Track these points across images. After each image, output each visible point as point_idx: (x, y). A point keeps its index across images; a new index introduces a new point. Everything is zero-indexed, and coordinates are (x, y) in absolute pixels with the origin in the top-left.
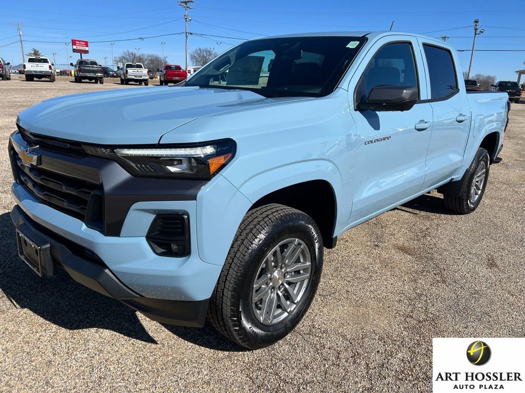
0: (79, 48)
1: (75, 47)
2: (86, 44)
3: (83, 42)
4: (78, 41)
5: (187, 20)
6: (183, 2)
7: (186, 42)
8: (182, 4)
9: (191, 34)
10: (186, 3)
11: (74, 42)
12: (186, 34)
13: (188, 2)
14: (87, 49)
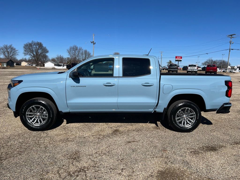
0: (178, 59)
1: (176, 59)
2: (181, 58)
3: (180, 57)
4: (178, 57)
5: (231, 43)
6: (230, 35)
7: (229, 54)
8: (229, 36)
9: (232, 49)
10: (231, 35)
11: (176, 57)
12: (230, 50)
13: (233, 35)
14: (181, 59)
